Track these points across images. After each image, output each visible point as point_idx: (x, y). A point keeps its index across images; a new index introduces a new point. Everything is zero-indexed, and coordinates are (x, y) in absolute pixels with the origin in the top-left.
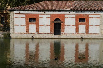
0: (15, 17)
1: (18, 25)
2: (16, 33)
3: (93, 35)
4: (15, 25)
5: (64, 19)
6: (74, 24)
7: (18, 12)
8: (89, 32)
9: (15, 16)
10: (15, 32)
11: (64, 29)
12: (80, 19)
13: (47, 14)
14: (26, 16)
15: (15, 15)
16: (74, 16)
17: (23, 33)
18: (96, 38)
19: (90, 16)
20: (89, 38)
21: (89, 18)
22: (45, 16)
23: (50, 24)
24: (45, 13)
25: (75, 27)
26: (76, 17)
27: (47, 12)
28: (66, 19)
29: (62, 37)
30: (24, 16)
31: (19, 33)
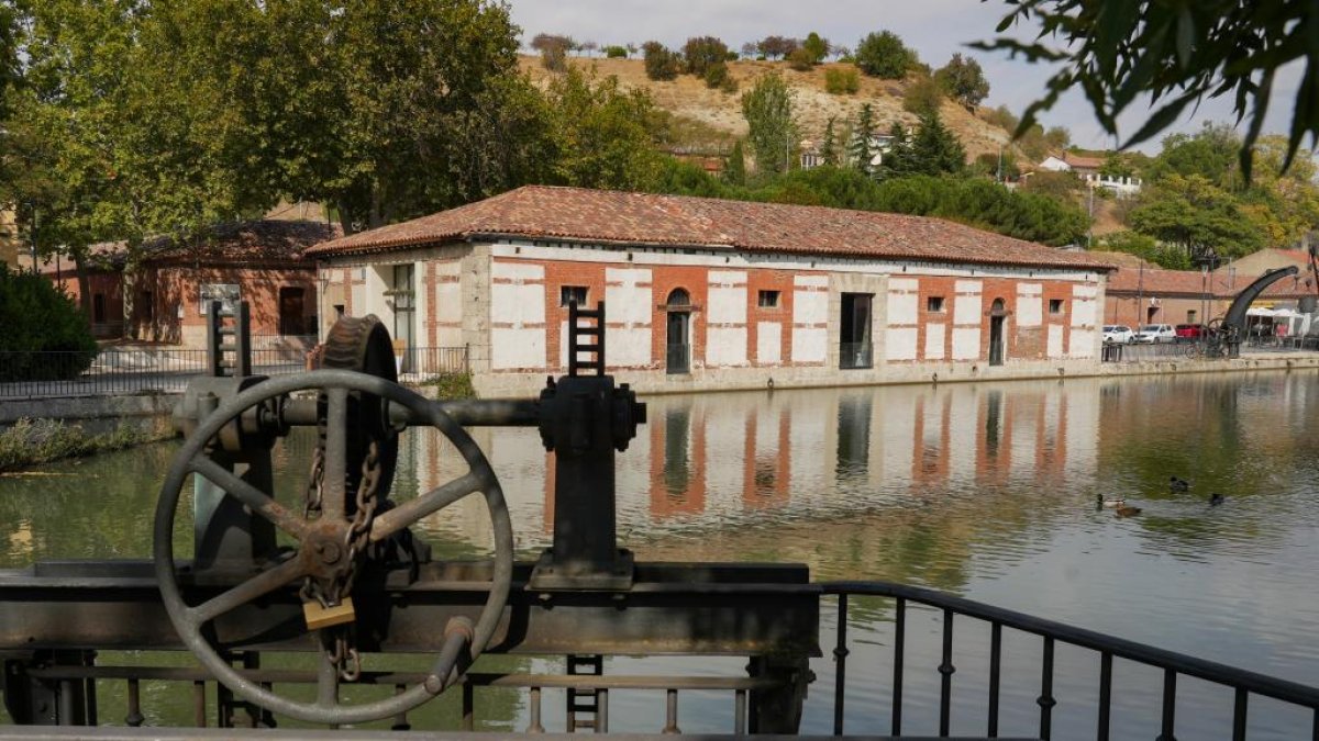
0: (497, 281)
1: (510, 326)
2: (500, 371)
3: (806, 370)
4: (497, 325)
5: (704, 295)
6: (743, 320)
7: (513, 247)
8: (795, 358)
9: (494, 275)
10: (495, 366)
11: (702, 340)
12: (762, 293)
13: (637, 266)
14: (548, 272)
15: (494, 265)
16: (742, 277)
17: (533, 370)
18: (815, 383)
19: (799, 280)
20: (791, 384)
21: (791, 288)
22: (630, 276)
23: (649, 320)
24: (630, 257)
25: (744, 331)
26: (750, 285)
27: (639, 257)
28: (712, 294)
29: (698, 385)
30: (538, 272)
31: (512, 371)
